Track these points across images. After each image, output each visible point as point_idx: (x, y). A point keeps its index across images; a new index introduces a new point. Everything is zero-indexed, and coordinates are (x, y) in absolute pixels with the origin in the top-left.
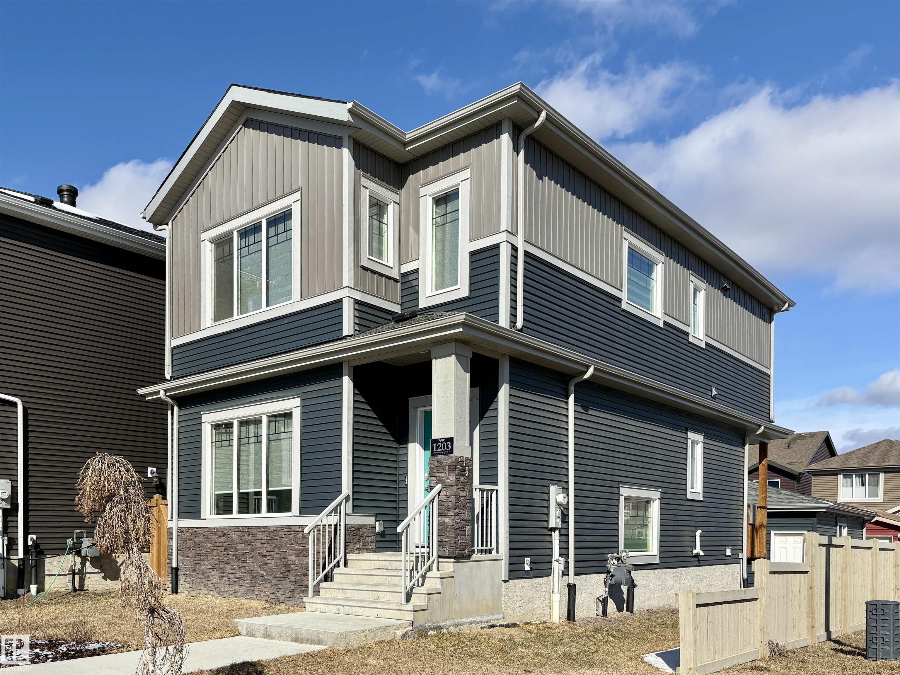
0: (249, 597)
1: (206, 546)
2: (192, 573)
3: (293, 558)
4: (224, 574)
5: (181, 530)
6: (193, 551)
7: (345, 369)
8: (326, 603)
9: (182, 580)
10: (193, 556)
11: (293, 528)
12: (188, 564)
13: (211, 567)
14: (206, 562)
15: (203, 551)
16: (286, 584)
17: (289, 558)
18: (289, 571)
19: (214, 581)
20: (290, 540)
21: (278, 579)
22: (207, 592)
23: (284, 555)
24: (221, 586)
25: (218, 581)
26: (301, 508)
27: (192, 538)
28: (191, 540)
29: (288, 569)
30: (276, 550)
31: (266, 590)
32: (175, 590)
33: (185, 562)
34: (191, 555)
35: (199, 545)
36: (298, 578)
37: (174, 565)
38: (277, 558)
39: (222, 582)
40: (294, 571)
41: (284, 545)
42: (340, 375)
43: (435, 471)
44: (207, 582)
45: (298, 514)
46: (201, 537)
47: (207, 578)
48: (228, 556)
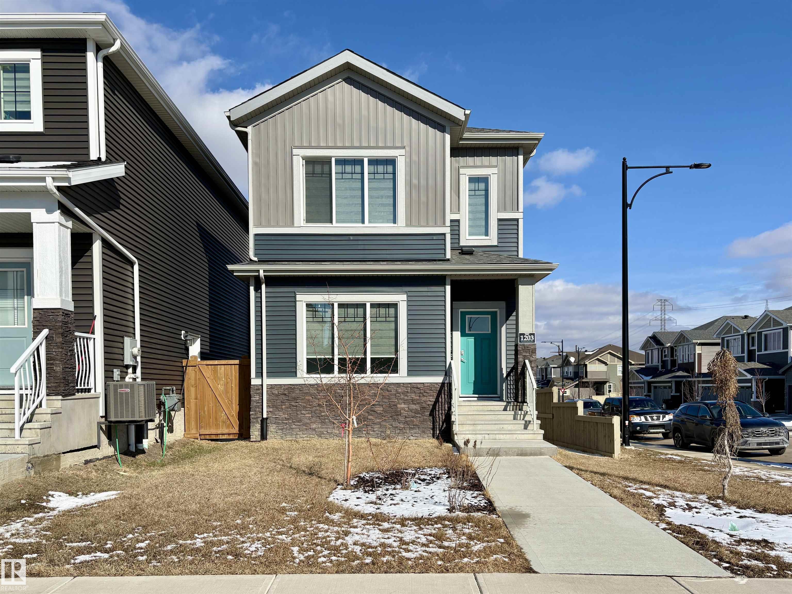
0: (356, 436)
1: (303, 399)
2: (285, 422)
3: (403, 406)
4: (326, 420)
5: (271, 387)
6: (286, 403)
7: (448, 281)
8: (474, 433)
9: (272, 428)
10: (286, 407)
11: (401, 384)
12: (281, 415)
13: (310, 415)
14: (304, 412)
15: (300, 403)
16: (395, 424)
17: (399, 406)
18: (397, 415)
19: (314, 426)
20: (399, 393)
21: (388, 421)
22: (305, 435)
23: (393, 404)
24: (322, 430)
25: (320, 426)
26: (409, 371)
27: (286, 392)
28: (285, 395)
29: (398, 413)
30: (385, 400)
31: (375, 430)
32: (264, 437)
33: (277, 413)
34: (283, 407)
35: (295, 399)
36: (408, 419)
37: (265, 416)
38: (387, 406)
39: (324, 427)
40: (405, 415)
41: (392, 396)
42: (444, 284)
43: (522, 352)
44: (305, 427)
45: (406, 375)
46: (298, 392)
47: (305, 425)
48: (332, 406)
